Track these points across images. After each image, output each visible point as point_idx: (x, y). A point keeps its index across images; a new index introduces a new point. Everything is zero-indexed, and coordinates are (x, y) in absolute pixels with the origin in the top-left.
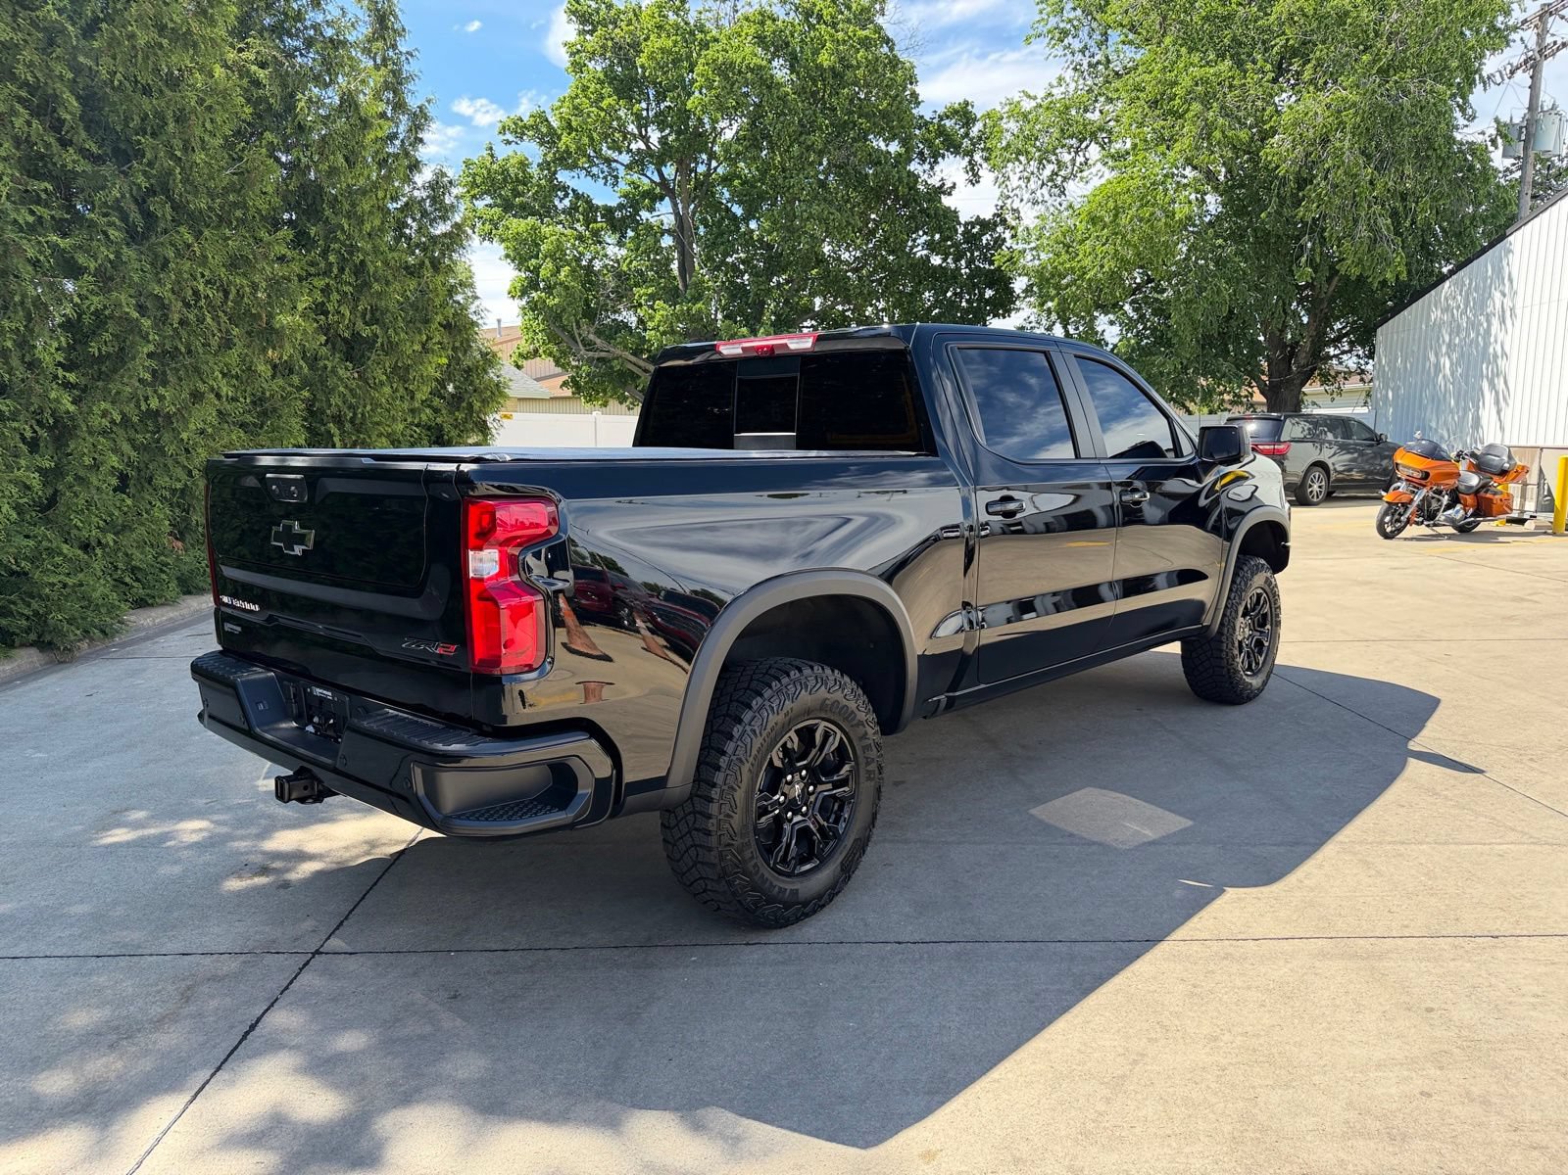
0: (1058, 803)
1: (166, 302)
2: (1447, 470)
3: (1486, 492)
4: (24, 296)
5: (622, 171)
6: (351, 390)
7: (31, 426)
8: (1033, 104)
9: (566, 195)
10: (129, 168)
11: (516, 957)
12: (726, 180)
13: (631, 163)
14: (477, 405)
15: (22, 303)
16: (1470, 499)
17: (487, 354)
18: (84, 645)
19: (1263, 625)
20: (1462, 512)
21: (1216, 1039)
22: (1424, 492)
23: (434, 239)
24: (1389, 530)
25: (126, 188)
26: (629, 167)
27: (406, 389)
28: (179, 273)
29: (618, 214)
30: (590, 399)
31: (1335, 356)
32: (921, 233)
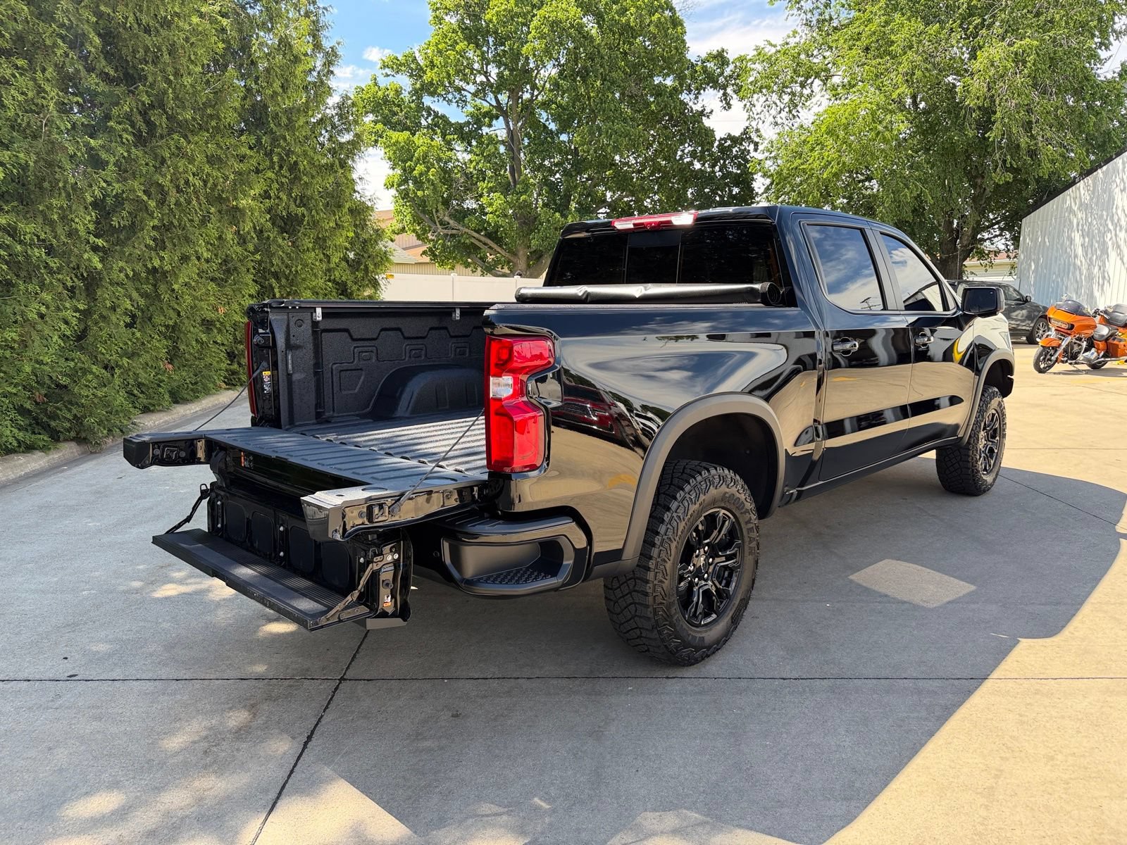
0: (869, 570)
1: (166, 189)
2: (1086, 323)
3: (1114, 340)
4: (66, 182)
5: (469, 97)
6: (287, 254)
7: (71, 278)
8: (773, 50)
9: (429, 115)
10: (135, 88)
11: (495, 684)
12: (545, 105)
13: (477, 92)
14: (371, 267)
15: (64, 187)
16: (1101, 345)
17: (378, 230)
18: (109, 441)
19: (994, 437)
20: (1096, 354)
21: (1052, 758)
22: (1068, 339)
23: (341, 145)
24: (1042, 366)
25: (134, 105)
26: (475, 95)
27: (324, 254)
28: (176, 168)
29: (466, 129)
30: (442, 264)
31: (988, 239)
32: (686, 145)
